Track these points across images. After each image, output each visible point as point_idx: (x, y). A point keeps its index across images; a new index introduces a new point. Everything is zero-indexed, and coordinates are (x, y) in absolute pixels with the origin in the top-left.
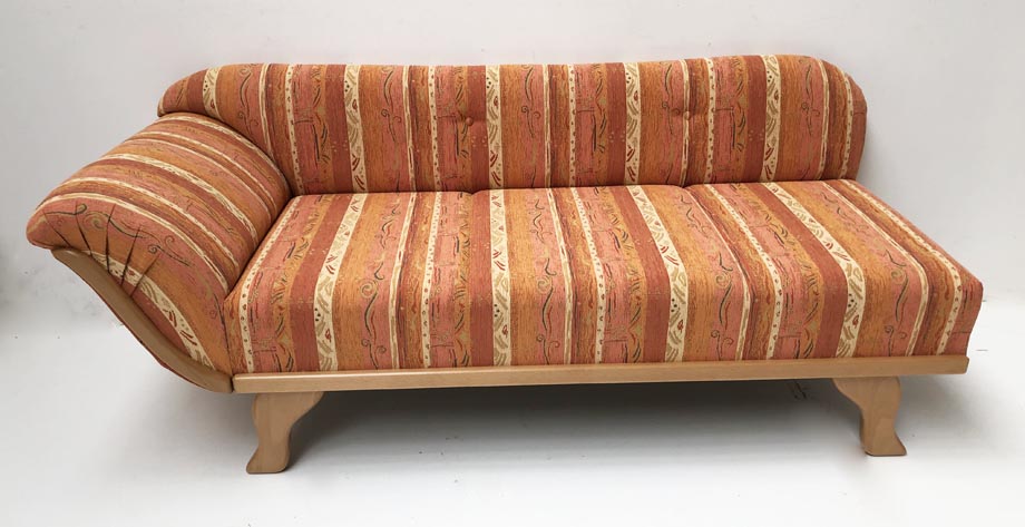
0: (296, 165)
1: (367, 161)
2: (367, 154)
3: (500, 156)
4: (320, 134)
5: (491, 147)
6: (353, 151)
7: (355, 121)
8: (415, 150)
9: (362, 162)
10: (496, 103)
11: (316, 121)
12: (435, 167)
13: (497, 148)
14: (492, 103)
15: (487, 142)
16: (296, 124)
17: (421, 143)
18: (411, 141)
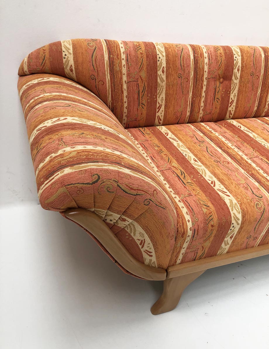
0: (125, 110)
1: (166, 106)
2: (166, 102)
3: (235, 101)
4: (141, 89)
5: (232, 96)
6: (159, 100)
7: (162, 81)
8: (192, 99)
9: (163, 107)
10: (238, 70)
11: (140, 81)
12: (201, 109)
13: (234, 96)
14: (236, 69)
15: (230, 93)
16: (128, 83)
17: (197, 95)
18: (191, 93)
